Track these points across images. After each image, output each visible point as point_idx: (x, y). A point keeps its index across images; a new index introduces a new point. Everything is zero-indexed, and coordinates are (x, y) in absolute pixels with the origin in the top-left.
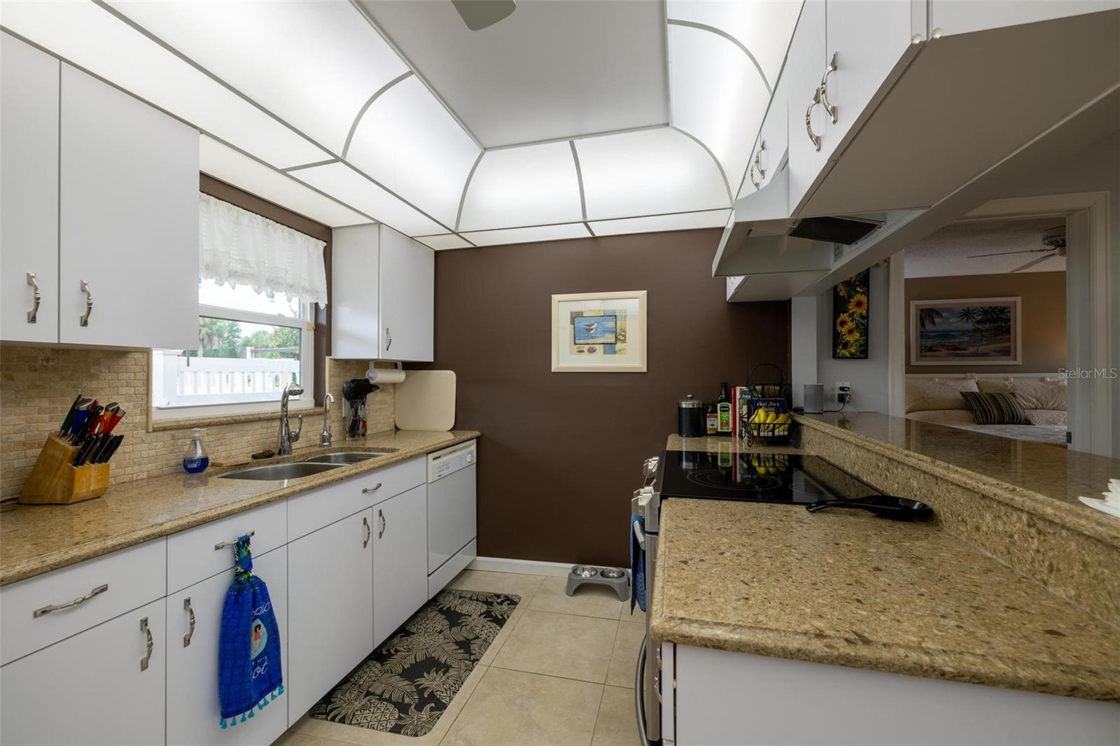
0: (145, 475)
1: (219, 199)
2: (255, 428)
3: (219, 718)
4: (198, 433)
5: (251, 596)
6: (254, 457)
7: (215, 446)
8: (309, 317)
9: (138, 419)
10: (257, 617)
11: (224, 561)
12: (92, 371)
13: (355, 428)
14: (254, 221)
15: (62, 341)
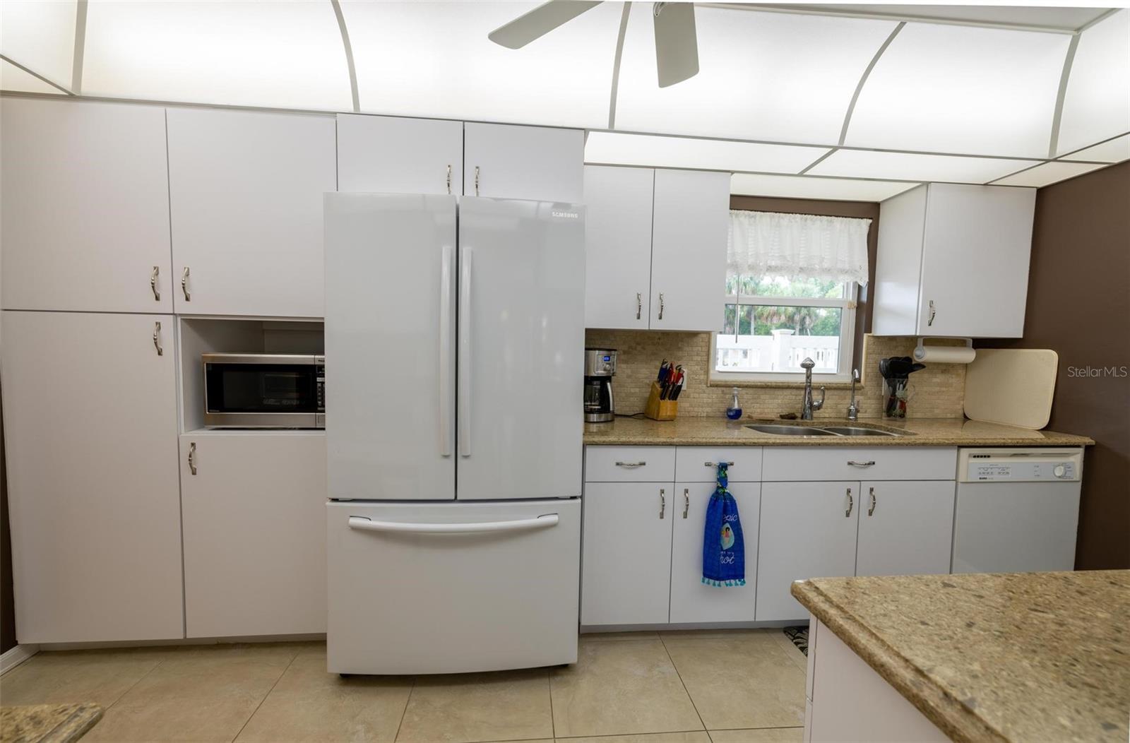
0: (705, 415)
1: (763, 212)
2: (785, 394)
3: (702, 576)
4: (736, 391)
5: (722, 504)
6: (782, 417)
7: (752, 403)
8: (851, 297)
9: (702, 377)
10: (727, 521)
11: (711, 475)
12: (680, 345)
13: (894, 409)
14: (793, 220)
15: (651, 328)
